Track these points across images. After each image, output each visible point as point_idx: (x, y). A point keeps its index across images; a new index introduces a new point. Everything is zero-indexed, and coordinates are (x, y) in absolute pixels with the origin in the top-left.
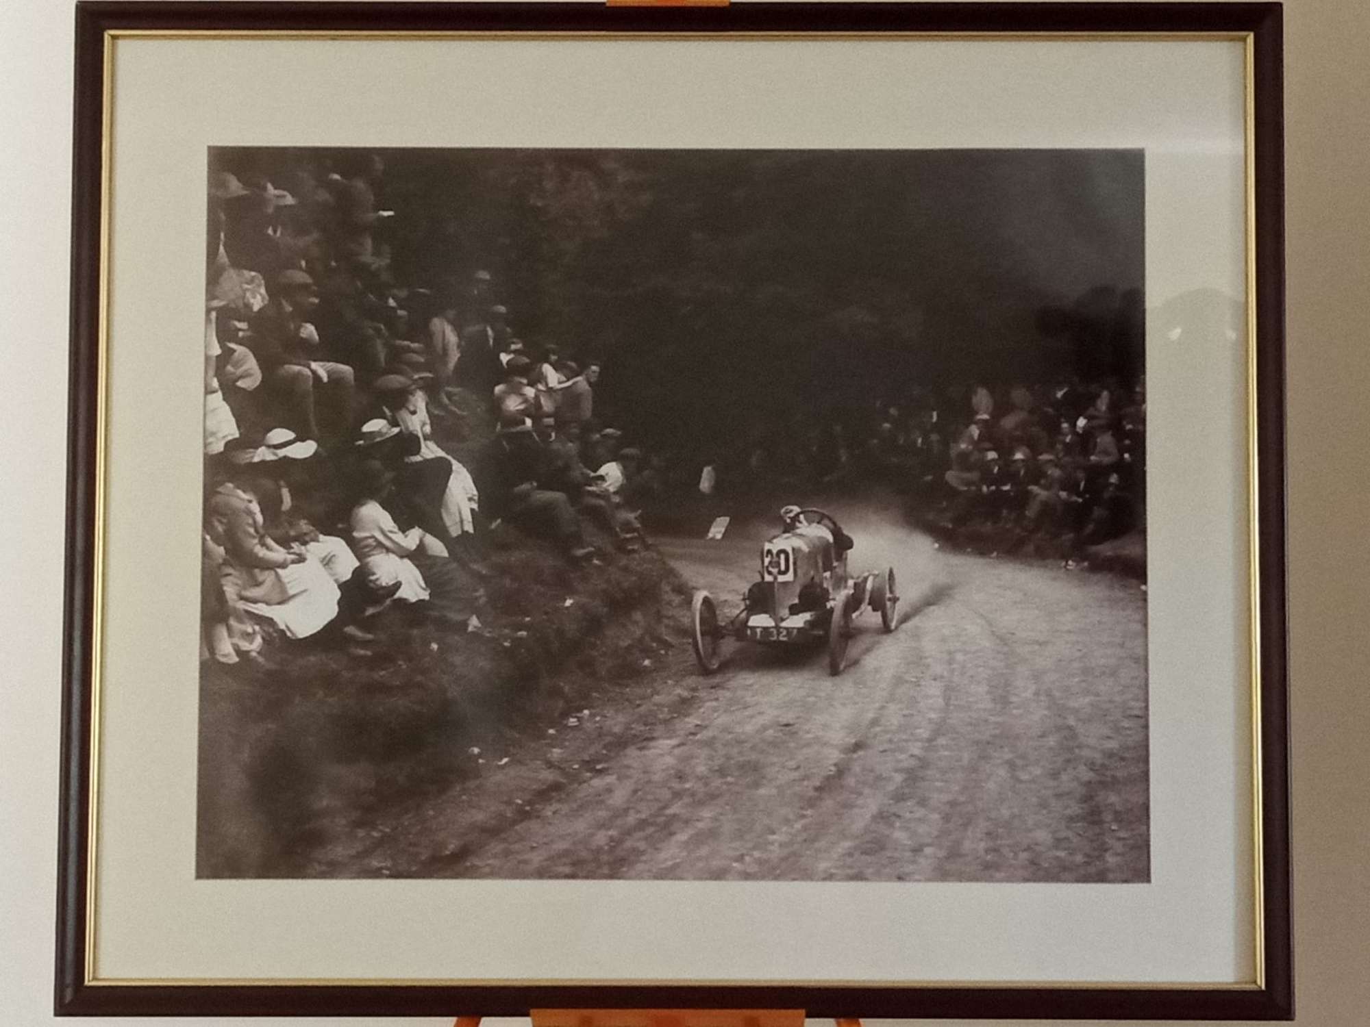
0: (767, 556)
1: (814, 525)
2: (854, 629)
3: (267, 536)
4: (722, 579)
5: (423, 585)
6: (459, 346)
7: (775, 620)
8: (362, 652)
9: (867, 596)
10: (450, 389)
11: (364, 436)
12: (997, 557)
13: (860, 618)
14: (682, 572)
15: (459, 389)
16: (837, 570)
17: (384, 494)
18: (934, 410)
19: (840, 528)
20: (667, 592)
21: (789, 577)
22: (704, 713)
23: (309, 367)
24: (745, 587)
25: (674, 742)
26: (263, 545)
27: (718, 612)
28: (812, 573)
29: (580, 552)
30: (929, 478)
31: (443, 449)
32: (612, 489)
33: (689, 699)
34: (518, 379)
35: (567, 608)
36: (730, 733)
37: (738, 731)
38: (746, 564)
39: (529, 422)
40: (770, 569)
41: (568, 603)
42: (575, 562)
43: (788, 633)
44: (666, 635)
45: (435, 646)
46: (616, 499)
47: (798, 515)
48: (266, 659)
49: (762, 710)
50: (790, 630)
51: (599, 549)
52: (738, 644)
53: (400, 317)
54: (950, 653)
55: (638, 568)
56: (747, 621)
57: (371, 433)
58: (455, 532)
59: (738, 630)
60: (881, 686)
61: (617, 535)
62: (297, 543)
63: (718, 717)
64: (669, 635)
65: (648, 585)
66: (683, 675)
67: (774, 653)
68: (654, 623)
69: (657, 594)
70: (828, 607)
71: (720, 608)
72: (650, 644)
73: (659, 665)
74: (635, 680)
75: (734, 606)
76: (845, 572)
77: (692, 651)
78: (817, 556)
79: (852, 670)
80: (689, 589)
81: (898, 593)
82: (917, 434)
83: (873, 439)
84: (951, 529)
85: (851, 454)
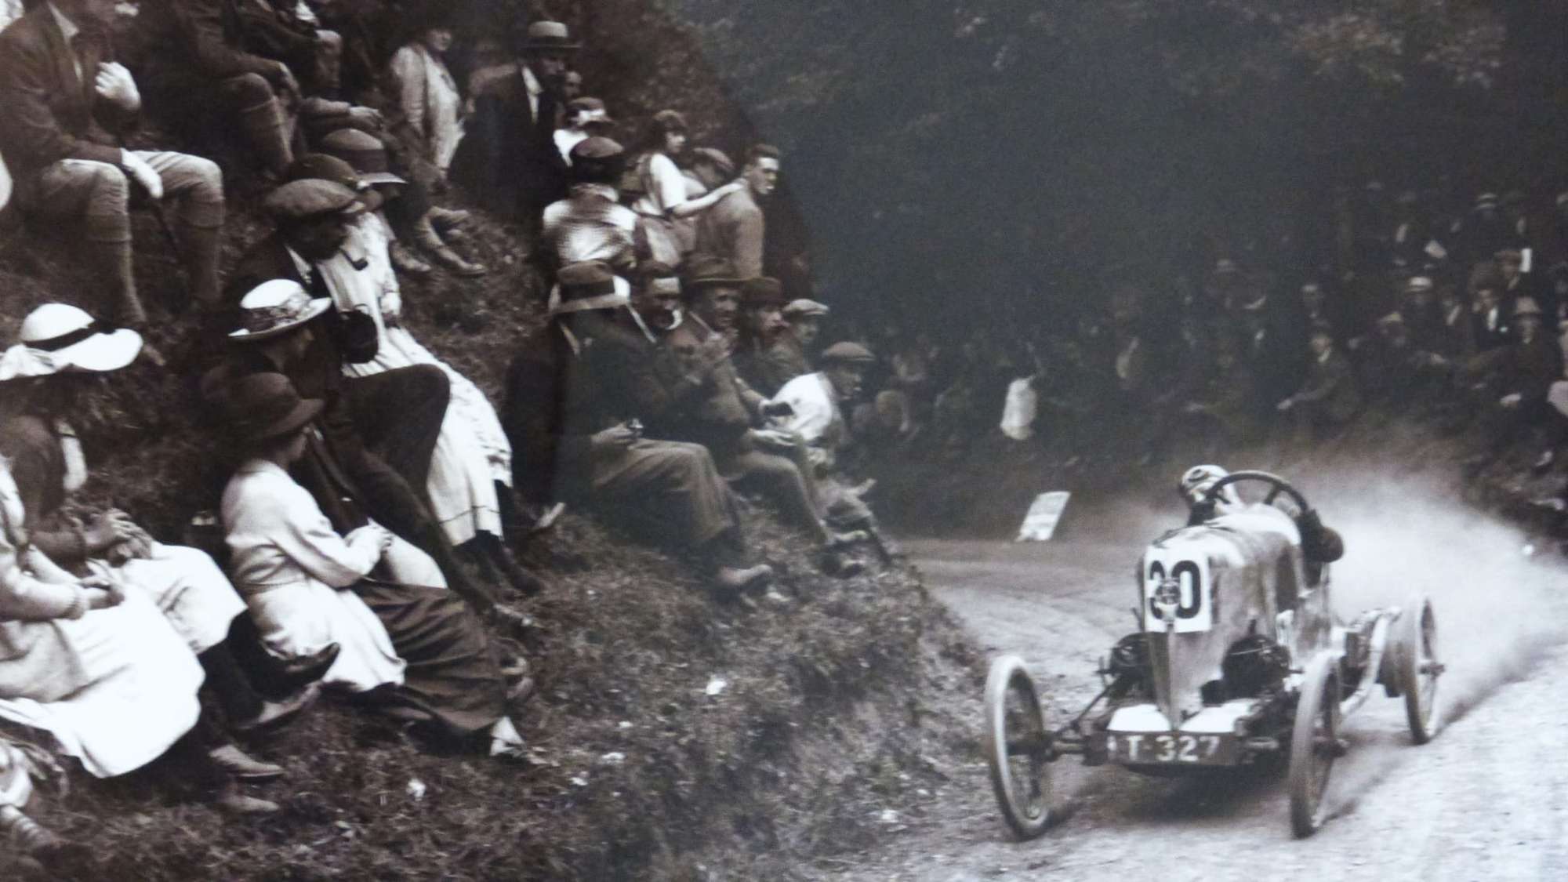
0: (1152, 577)
1: (1259, 506)
2: (1347, 736)
3: (32, 547)
4: (1052, 629)
5: (391, 653)
6: (460, 115)
7: (1170, 717)
8: (253, 803)
9: (1374, 664)
10: (439, 211)
11: (245, 317)
14: (963, 614)
15: (463, 213)
16: (1309, 606)
17: (299, 446)
18: (1526, 245)
19: (1314, 512)
20: (931, 661)
21: (1201, 622)
23: (118, 163)
24: (1103, 647)
26: (26, 567)
27: (1044, 702)
28: (1253, 612)
29: (739, 575)
30: (1513, 398)
31: (429, 350)
32: (809, 434)
34: (594, 190)
35: (712, 699)
38: (1104, 595)
39: (622, 288)
40: (1159, 605)
41: (715, 686)
42: (727, 596)
43: (1198, 743)
44: (929, 754)
45: (417, 787)
46: (819, 456)
47: (1220, 485)
48: (43, 824)
50: (1203, 739)
51: (780, 567)
52: (1090, 771)
53: (327, 44)
54: (1555, 785)
55: (868, 608)
56: (1107, 723)
57: (264, 312)
58: (459, 532)
59: (1087, 739)
61: (819, 536)
62: (103, 562)
64: (936, 754)
65: (889, 643)
66: (969, 841)
67: (1168, 790)
68: (904, 729)
69: (909, 665)
70: (1288, 688)
71: (1048, 693)
72: (895, 774)
73: (916, 821)
74: (863, 854)
75: (1078, 687)
76: (1326, 610)
77: (987, 789)
78: (1265, 577)
79: (1339, 825)
80: (980, 652)
81: (1442, 656)
82: (1488, 301)
83: (1389, 312)
84: (1559, 513)
85: (1339, 346)
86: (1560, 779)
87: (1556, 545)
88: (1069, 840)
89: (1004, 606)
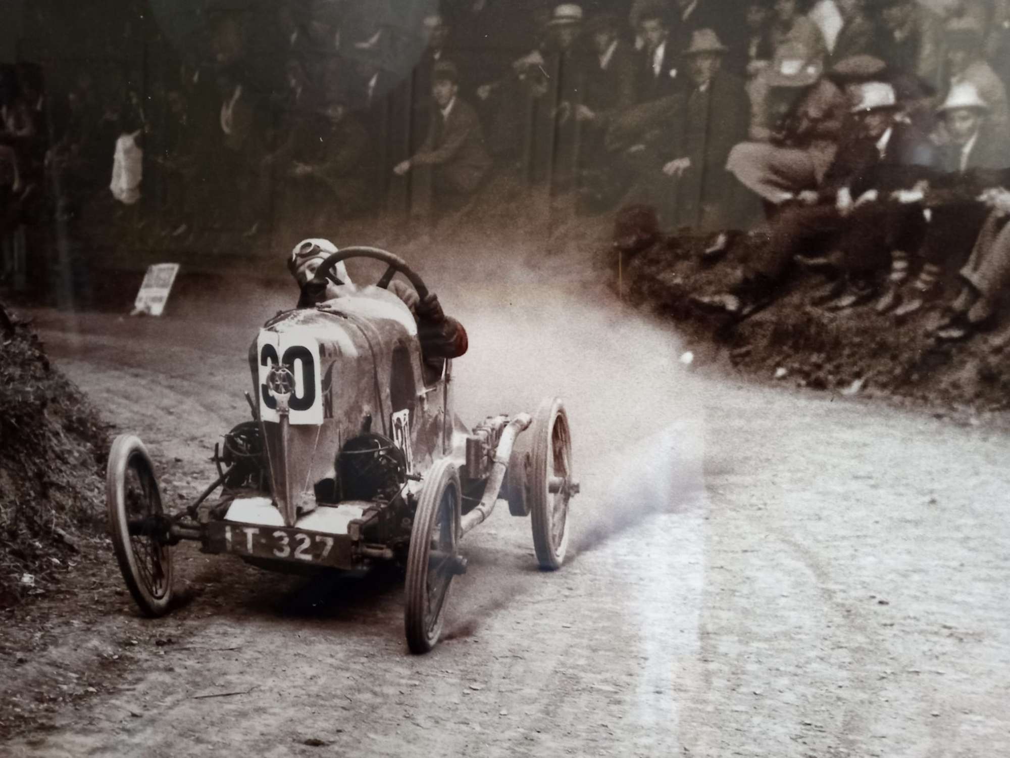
0: (264, 363)
1: (372, 289)
2: (466, 554)
4: (170, 410)
7: (285, 512)
9: (499, 474)
12: (863, 396)
13: (479, 529)
14: (83, 389)
16: (426, 407)
19: (435, 298)
20: (56, 434)
21: (314, 415)
22: (145, 694)
24: (218, 433)
25: (91, 741)
27: (162, 485)
28: (367, 409)
30: (683, 163)
33: (114, 662)
36: (199, 741)
37: (215, 739)
38: (217, 379)
40: (272, 393)
43: (313, 542)
47: (331, 262)
49: (261, 704)
50: (318, 539)
52: (207, 559)
54: (706, 634)
56: (225, 512)
59: (204, 526)
60: (527, 691)
63: (176, 704)
64: (65, 526)
65: (18, 413)
66: (100, 611)
67: (284, 587)
68: (35, 499)
69: (36, 436)
70: (404, 495)
71: (166, 476)
72: (31, 541)
73: (51, 587)
74: (9, 611)
75: (194, 472)
76: (446, 412)
77: (113, 565)
78: (379, 370)
79: (457, 646)
80: (100, 428)
81: (576, 473)
82: (654, 36)
83: (527, 52)
84: (731, 313)
85: (466, 95)
86: (710, 628)
87: (725, 353)
88: (190, 623)
89: (121, 381)
